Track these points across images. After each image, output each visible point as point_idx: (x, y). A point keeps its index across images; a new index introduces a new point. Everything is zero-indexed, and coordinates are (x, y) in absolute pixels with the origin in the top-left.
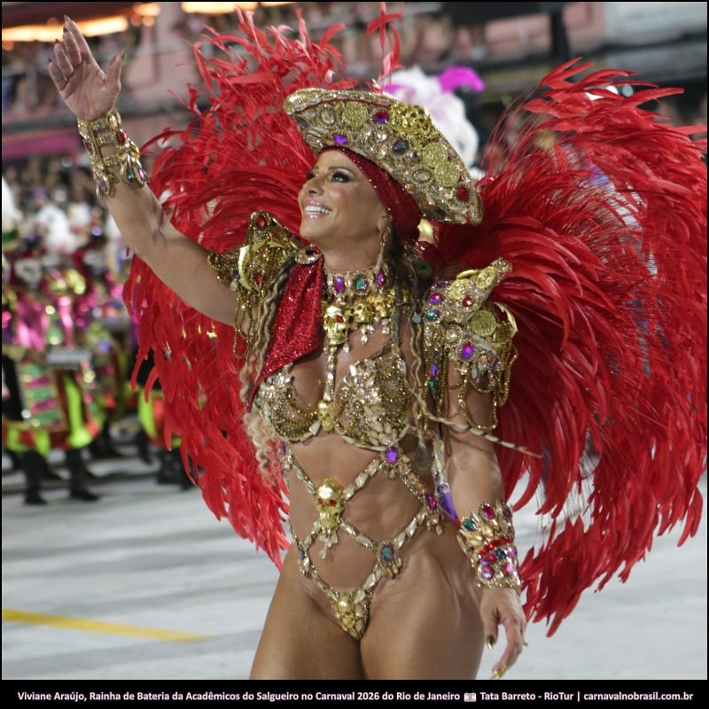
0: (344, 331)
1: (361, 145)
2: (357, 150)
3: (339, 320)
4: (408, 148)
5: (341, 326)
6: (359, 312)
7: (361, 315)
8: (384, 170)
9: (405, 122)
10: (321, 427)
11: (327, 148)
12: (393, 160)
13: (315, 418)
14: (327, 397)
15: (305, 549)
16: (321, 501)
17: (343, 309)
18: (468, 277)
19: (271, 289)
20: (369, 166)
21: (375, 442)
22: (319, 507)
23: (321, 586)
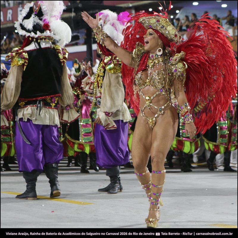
0: (153, 65)
1: (154, 27)
2: (154, 28)
3: (152, 63)
4: (164, 27)
5: (152, 64)
6: (156, 61)
7: (156, 62)
8: (160, 32)
9: (163, 22)
10: (147, 84)
11: (149, 28)
12: (161, 30)
13: (146, 83)
14: (148, 78)
15: (143, 110)
16: (146, 99)
17: (153, 61)
18: (177, 55)
19: (139, 58)
20: (156, 31)
21: (157, 87)
22: (146, 101)
23: (146, 117)
